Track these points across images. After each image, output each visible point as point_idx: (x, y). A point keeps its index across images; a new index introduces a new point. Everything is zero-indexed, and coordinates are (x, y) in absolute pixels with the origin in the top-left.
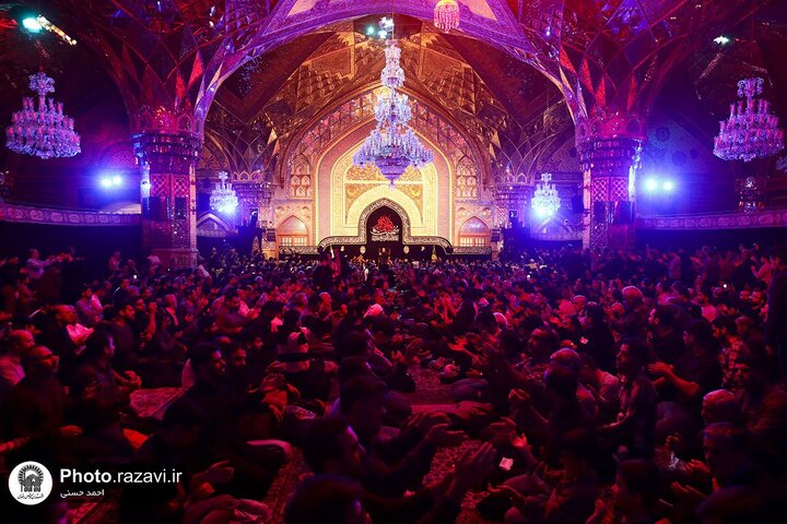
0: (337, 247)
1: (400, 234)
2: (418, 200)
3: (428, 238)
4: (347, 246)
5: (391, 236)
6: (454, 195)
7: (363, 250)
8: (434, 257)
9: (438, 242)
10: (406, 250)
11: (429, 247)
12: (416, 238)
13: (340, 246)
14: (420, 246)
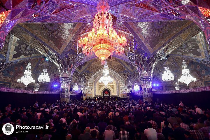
0: (97, 97)
1: (109, 95)
2: (113, 88)
3: (115, 95)
4: (99, 97)
5: (108, 95)
6: (120, 87)
7: (102, 98)
8: (116, 99)
9: (117, 96)
10: (111, 98)
11: (115, 97)
12: (112, 95)
13: (98, 97)
14: (113, 97)
